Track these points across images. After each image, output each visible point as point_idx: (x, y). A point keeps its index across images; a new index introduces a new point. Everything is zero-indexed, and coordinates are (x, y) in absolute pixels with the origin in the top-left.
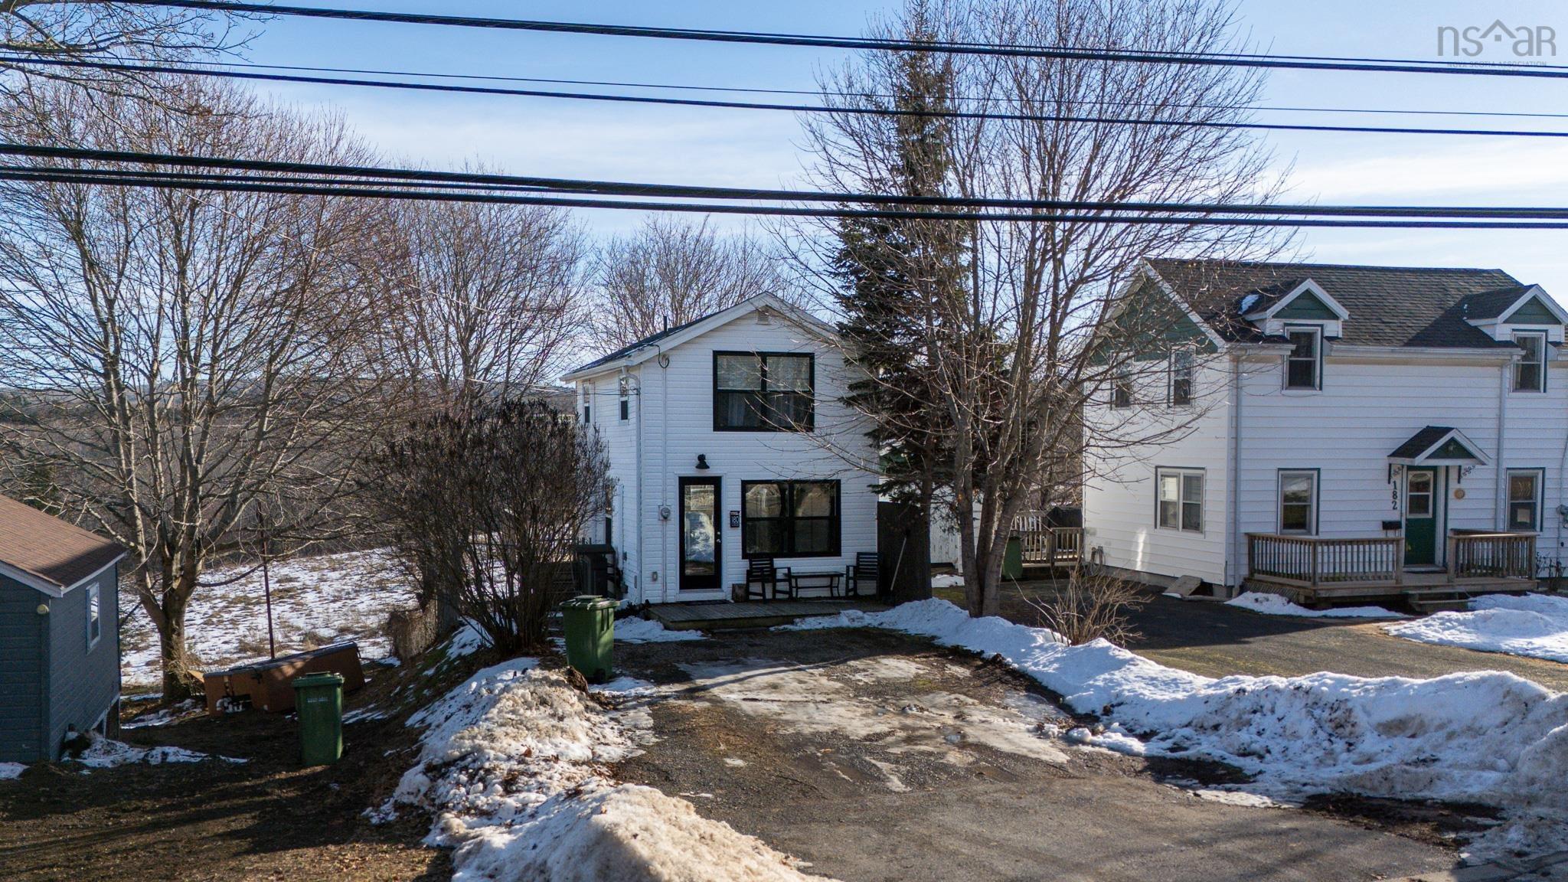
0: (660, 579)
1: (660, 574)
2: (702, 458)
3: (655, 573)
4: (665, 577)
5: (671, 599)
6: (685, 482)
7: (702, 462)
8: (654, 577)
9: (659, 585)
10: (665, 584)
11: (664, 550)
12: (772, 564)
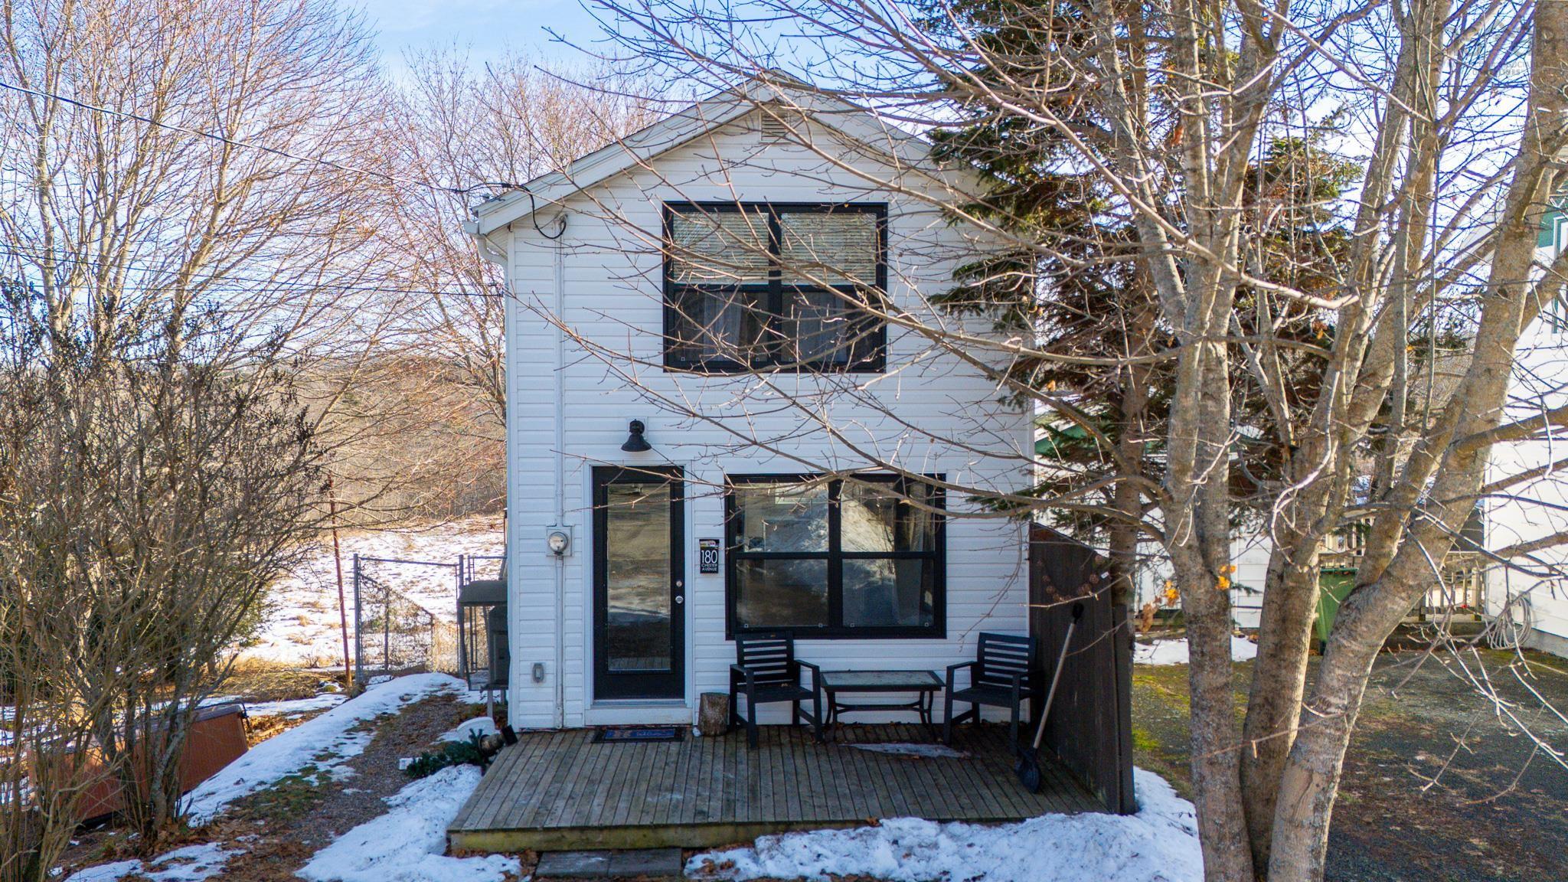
0: (550, 679)
1: (550, 667)
2: (637, 428)
3: (538, 667)
4: (561, 673)
5: (574, 720)
6: (604, 479)
7: (637, 438)
8: (538, 674)
9: (548, 689)
10: (561, 689)
11: (560, 619)
12: (790, 651)
